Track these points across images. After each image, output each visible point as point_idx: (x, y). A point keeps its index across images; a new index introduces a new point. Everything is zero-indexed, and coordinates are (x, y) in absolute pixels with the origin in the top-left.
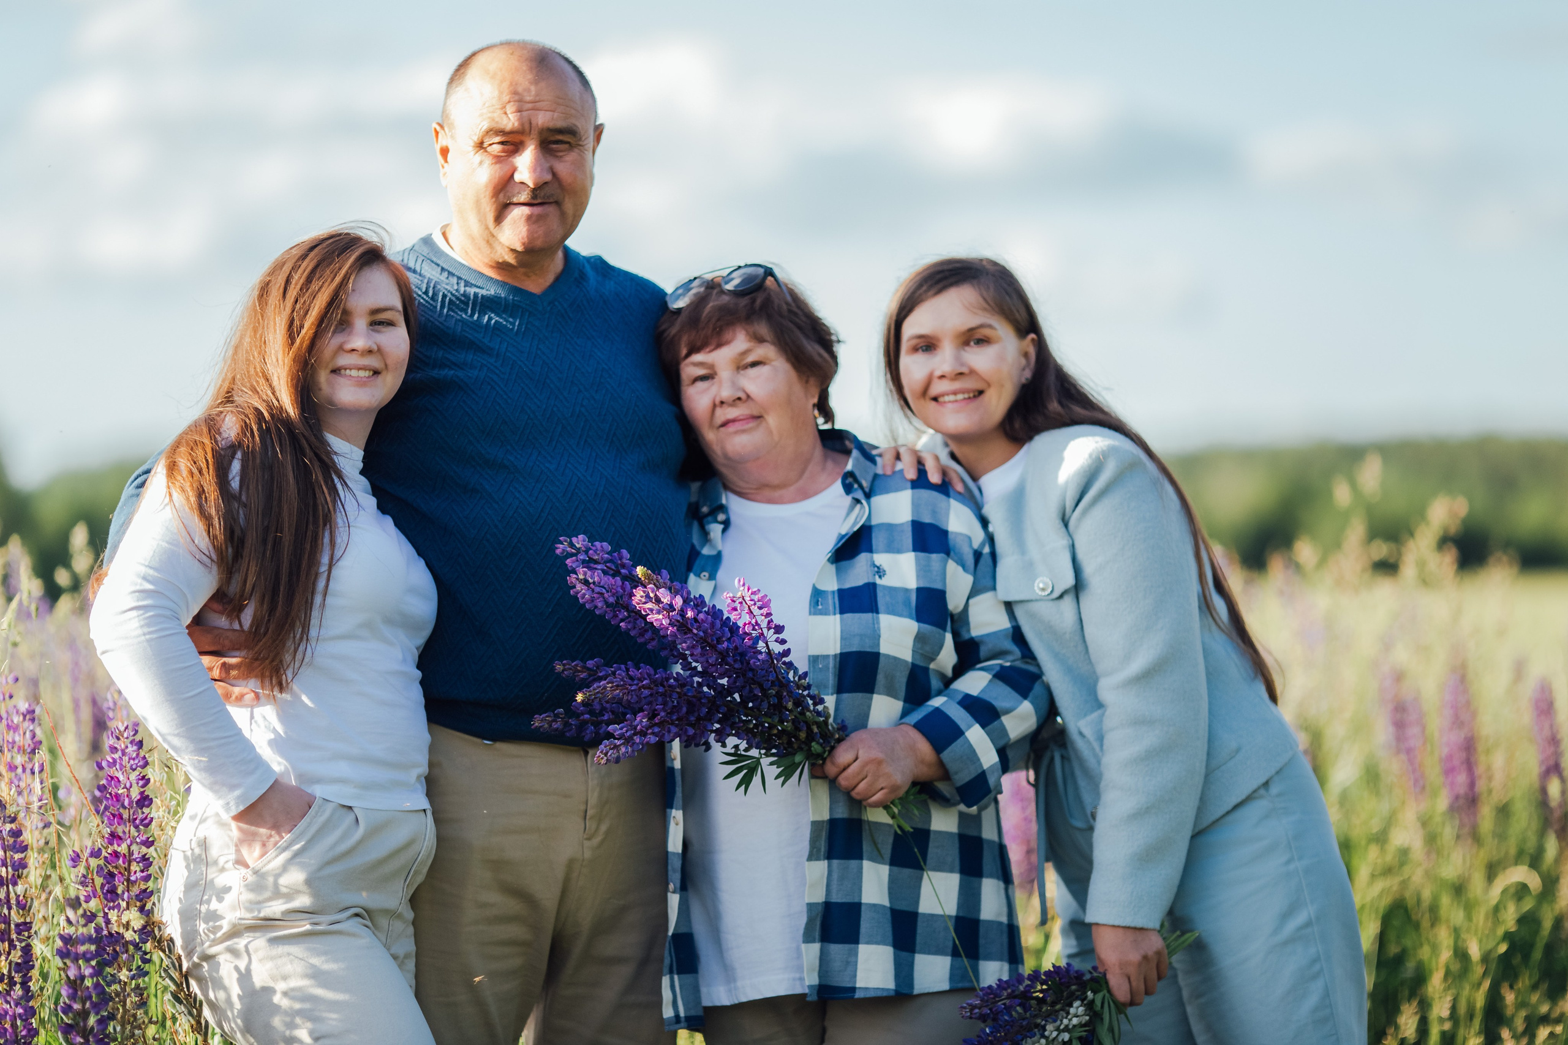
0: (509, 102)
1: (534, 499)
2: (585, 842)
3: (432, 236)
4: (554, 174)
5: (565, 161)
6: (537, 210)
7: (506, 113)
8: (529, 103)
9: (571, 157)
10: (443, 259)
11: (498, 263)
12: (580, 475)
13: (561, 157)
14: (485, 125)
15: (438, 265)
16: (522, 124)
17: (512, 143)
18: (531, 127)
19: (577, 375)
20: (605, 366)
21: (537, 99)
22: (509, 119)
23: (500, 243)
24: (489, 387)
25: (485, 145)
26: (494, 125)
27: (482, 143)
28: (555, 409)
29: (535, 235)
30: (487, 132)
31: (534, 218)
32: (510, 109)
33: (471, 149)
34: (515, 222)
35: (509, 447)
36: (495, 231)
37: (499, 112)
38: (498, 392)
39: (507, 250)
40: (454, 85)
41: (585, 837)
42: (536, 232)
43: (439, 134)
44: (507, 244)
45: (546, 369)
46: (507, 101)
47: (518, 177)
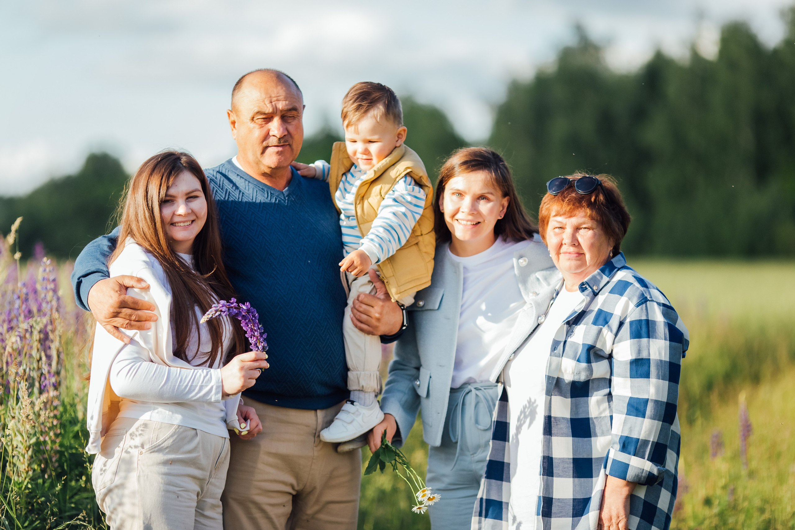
0: (266, 98)
1: (286, 293)
2: (314, 448)
3: (232, 160)
4: (288, 131)
5: (292, 125)
6: (280, 149)
7: (265, 104)
8: (274, 97)
9: (294, 122)
10: (238, 171)
11: (262, 173)
12: (306, 281)
13: (290, 122)
14: (256, 110)
15: (236, 173)
16: (273, 109)
17: (268, 118)
18: (277, 110)
19: (302, 231)
20: (315, 227)
21: (278, 95)
22: (267, 107)
23: (263, 164)
24: (262, 237)
25: (255, 119)
26: (260, 110)
27: (253, 118)
28: (292, 248)
29: (280, 161)
30: (257, 113)
31: (279, 153)
32: (267, 102)
33: (248, 121)
34: (271, 155)
35: (274, 266)
36: (261, 159)
37: (262, 104)
38: (266, 239)
39: (266, 167)
40: (236, 91)
41: (315, 445)
42: (281, 159)
43: (230, 115)
44: (267, 164)
45: (287, 228)
46: (264, 98)
47: (271, 133)
